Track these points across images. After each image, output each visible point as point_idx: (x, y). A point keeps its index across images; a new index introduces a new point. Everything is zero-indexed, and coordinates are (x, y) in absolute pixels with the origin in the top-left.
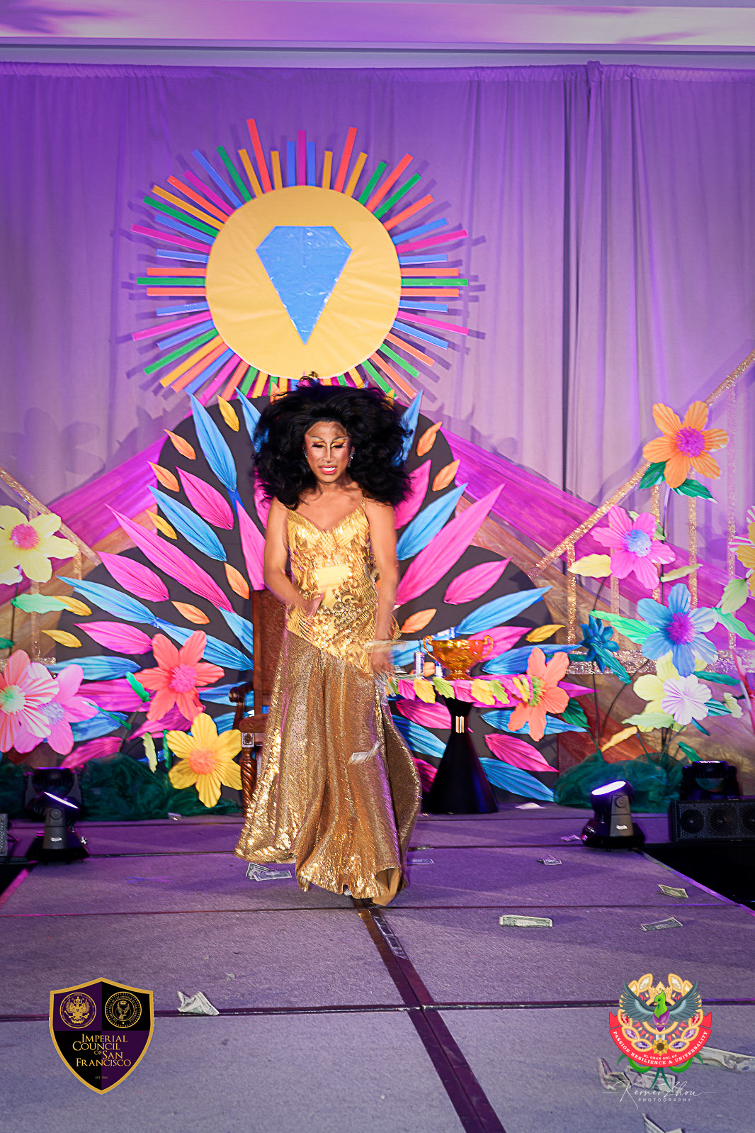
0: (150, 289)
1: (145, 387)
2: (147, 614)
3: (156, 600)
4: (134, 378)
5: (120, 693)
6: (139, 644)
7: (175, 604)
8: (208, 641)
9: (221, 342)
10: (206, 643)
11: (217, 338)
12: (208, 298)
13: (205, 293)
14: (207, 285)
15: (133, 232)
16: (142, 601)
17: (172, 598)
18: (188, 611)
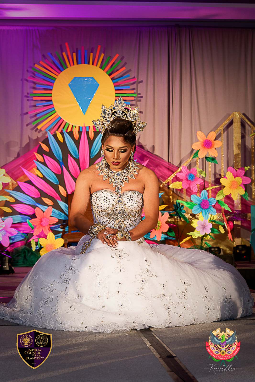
0: (34, 98)
1: (32, 129)
2: (33, 201)
3: (36, 197)
4: (29, 126)
5: (25, 227)
6: (31, 211)
7: (43, 198)
8: (53, 210)
9: (57, 114)
10: (52, 211)
11: (56, 113)
12: (53, 100)
13: (52, 98)
14: (52, 96)
15: (28, 79)
16: (32, 197)
17: (41, 196)
18: (47, 201)
